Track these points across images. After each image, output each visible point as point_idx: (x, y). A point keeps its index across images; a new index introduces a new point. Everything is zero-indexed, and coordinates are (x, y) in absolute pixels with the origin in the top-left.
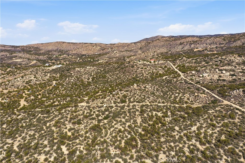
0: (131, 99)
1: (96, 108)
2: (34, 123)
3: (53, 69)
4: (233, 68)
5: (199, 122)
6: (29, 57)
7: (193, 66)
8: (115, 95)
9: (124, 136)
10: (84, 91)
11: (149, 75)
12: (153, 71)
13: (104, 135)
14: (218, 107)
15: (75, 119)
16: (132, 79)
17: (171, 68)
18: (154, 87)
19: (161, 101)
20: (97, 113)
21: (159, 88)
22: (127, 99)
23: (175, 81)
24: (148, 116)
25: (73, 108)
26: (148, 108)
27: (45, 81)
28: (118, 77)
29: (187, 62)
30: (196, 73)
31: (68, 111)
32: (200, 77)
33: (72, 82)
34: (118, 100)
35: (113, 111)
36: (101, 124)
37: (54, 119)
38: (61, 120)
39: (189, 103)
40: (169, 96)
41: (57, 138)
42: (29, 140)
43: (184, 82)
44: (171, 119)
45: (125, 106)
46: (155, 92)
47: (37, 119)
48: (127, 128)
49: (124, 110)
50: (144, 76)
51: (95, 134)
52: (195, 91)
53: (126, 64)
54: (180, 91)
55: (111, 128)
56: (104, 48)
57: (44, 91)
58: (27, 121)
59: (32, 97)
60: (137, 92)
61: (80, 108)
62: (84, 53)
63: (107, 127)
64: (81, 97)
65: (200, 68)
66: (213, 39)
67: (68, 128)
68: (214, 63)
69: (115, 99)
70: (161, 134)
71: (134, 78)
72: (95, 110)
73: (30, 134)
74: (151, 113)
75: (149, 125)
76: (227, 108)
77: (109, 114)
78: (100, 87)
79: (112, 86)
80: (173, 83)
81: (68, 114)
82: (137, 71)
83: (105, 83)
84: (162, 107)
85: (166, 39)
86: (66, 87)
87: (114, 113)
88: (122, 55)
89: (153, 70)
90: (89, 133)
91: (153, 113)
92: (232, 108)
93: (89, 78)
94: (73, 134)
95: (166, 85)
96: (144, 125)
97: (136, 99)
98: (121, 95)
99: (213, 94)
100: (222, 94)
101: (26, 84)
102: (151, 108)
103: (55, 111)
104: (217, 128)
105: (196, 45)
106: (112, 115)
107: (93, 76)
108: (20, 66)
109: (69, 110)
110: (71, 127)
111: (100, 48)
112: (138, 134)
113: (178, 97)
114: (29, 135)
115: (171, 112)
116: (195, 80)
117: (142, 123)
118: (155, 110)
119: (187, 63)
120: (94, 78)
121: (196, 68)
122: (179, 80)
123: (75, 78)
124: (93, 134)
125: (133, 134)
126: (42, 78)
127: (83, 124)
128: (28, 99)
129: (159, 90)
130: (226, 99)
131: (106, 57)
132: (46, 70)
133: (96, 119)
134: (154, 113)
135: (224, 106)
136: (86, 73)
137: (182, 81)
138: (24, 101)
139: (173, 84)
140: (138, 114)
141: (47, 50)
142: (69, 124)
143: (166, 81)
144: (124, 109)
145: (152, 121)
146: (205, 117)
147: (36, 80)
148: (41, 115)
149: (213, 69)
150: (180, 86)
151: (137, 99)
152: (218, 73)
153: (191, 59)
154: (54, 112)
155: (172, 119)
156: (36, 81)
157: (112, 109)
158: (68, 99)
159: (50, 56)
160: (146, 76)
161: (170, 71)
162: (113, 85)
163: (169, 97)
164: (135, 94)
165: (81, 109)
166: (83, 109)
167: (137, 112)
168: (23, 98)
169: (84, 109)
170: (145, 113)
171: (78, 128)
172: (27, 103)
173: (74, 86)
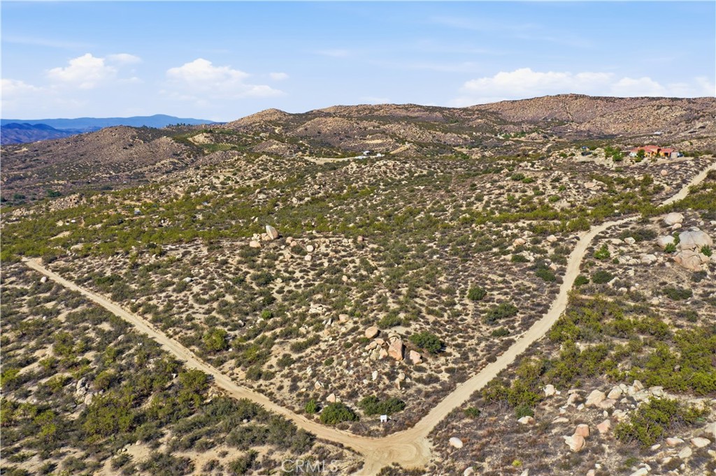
56: (701, 113)
62: (612, 130)
111: (684, 112)
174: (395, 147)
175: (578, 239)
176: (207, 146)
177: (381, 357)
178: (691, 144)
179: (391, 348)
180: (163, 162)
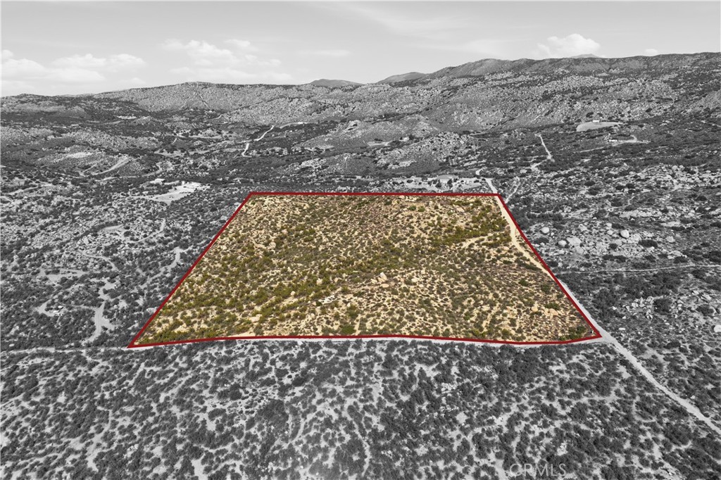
0: (366, 321)
1: (279, 349)
2: (130, 392)
3: (174, 200)
4: (660, 213)
5: (518, 400)
6: (109, 141)
7: (553, 200)
8: (327, 307)
9: (337, 437)
10: (254, 288)
11: (428, 231)
12: (441, 218)
13: (290, 432)
14: (579, 354)
15: (227, 383)
16: (382, 247)
17: (493, 206)
18: (434, 279)
19: (442, 328)
20: (279, 364)
21: (445, 281)
22: (357, 321)
23: (492, 257)
24: (401, 379)
25: (221, 348)
26: (406, 352)
27: (154, 247)
28: (345, 238)
29: (539, 184)
30: (552, 234)
31: (210, 358)
32: (560, 247)
33: (224, 253)
34: (334, 323)
35: (318, 359)
36: (288, 399)
37: (176, 383)
38: (192, 384)
39: (511, 335)
40: (466, 311)
41: (184, 440)
42: (120, 441)
43: (515, 261)
44: (454, 388)
45: (349, 346)
46: (432, 296)
47: (137, 381)
48: (345, 414)
49: (345, 358)
50: (415, 236)
51: (270, 429)
52: (538, 294)
53: (374, 186)
54: (496, 296)
55: (308, 412)
56: (323, 105)
57: (151, 283)
58: (114, 383)
59: (123, 304)
60: (384, 300)
61: (239, 349)
62: (263, 120)
63: (299, 409)
64: (245, 306)
65: (570, 211)
66: (641, 84)
67: (210, 409)
68: (611, 194)
69: (328, 322)
70: (423, 432)
71: (386, 244)
72: (275, 356)
73: (122, 426)
74: (410, 369)
75: (400, 405)
76: (601, 356)
77: (309, 367)
78: (295, 272)
79: (327, 269)
80: (487, 262)
81: (209, 367)
82: (398, 218)
83: (309, 260)
84: (441, 349)
85: (504, 77)
86: (207, 269)
87: (320, 367)
89: (441, 213)
90: (256, 426)
91: (415, 369)
92: (612, 357)
93: (268, 237)
94: (220, 428)
95: (467, 269)
96: (388, 404)
97: (378, 321)
98: (344, 307)
99: (581, 307)
100: (602, 308)
101: (106, 255)
102: (413, 351)
103: (178, 354)
104: (557, 419)
105: (590, 103)
106: (314, 371)
107: (280, 231)
108: (85, 173)
109: (213, 355)
110: (215, 406)
112: (368, 431)
113: (487, 315)
114: (119, 429)
115: (460, 366)
116: (547, 255)
117: (383, 398)
118: (420, 360)
119: (540, 188)
120: (282, 239)
121: (560, 211)
122: (504, 256)
123: (231, 240)
124: (265, 430)
125: (357, 432)
126: (145, 236)
127: (244, 399)
128: (112, 309)
129: (445, 291)
130: (609, 325)
132: (156, 206)
133: (277, 384)
134: (418, 366)
135: (595, 348)
136: (261, 219)
137: (511, 260)
138: (102, 314)
139: (485, 269)
140: (378, 371)
141: (159, 109)
142: (211, 397)
143: (469, 256)
144: (345, 355)
145: (408, 392)
146: (537, 386)
147: (131, 242)
148: (146, 368)
149: (598, 223)
150: (502, 276)
151: (381, 324)
152: (611, 236)
153: (552, 174)
154: (177, 360)
155: (458, 387)
156: (131, 245)
157: (317, 355)
158: (210, 316)
159: (167, 134)
160: (419, 237)
161: (488, 219)
162: (330, 266)
163: (466, 314)
164: (379, 305)
165: (241, 351)
166: (246, 352)
167: (376, 364)
168: (100, 305)
169: (250, 351)
170: (394, 369)
171: (231, 409)
172: (111, 322)
173: (229, 266)
174: (113, 160)
175: (514, 246)
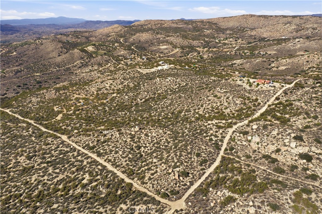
1: (65, 147)
8: (102, 135)
9: (21, 189)
11: (206, 110)
12: (223, 105)
14: (146, 205)
15: (35, 153)
17: (262, 104)
18: (162, 137)
19: (122, 162)
20: (56, 152)
23: (209, 134)
46: (148, 145)
48: (36, 182)
49: (72, 160)
55: (31, 175)
56: (303, 28)
60: (122, 139)
62: (265, 35)
67: (19, 160)
72: (60, 149)
75: (55, 188)
84: (105, 172)
88: (306, 46)
91: (83, 176)
96: (52, 186)
102: (94, 168)
107: (156, 94)
108: (159, 55)
111: (296, 27)
113: (152, 164)
115: (99, 183)
116: (236, 142)
118: (90, 173)
120: (151, 98)
122: (215, 135)
126: (115, 86)
129: (158, 144)
131: (275, 49)
133: (44, 160)
134: (86, 175)
137: (215, 139)
140: (73, 170)
141: (226, 27)
143: (200, 129)
144: (75, 158)
145: (66, 185)
147: (108, 88)
151: (105, 150)
152: (285, 143)
157: (70, 154)
161: (248, 111)
165: (55, 142)
167: (76, 167)
174: (172, 51)
175: (228, 131)
176: (94, 53)
177: (173, 179)
178: (286, 61)
179: (176, 176)
180: (77, 62)
